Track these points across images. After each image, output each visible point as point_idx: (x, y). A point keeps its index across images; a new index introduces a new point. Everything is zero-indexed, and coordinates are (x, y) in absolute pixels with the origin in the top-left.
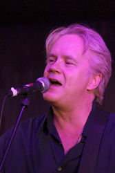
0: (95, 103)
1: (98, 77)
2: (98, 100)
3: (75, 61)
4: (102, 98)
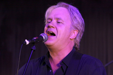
0: (75, 48)
2: (76, 46)
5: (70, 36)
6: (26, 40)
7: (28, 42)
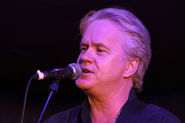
1: (135, 62)
2: (137, 85)
3: (106, 48)
4: (141, 82)
5: (122, 72)
6: (39, 72)
7: (41, 75)
